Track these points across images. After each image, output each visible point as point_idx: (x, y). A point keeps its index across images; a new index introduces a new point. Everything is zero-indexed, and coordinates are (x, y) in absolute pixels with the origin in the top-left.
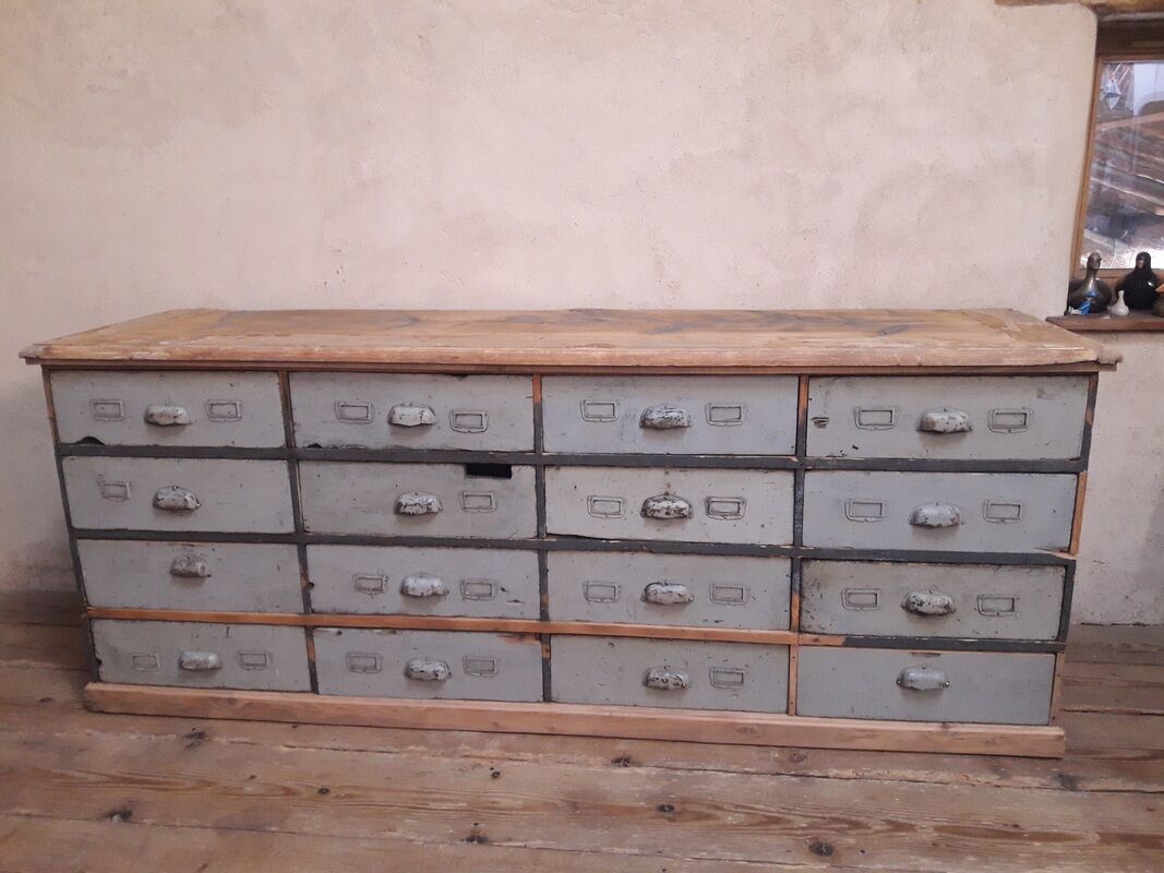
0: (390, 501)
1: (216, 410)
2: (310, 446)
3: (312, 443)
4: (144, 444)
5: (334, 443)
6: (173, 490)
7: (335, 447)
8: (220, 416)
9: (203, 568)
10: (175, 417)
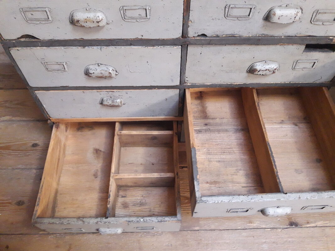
0: (247, 66)
1: (129, 14)
2: (199, 36)
3: (200, 34)
4: (72, 38)
5: (218, 33)
6: (99, 65)
7: (218, 36)
8: (132, 18)
9: (121, 102)
10: (98, 22)
